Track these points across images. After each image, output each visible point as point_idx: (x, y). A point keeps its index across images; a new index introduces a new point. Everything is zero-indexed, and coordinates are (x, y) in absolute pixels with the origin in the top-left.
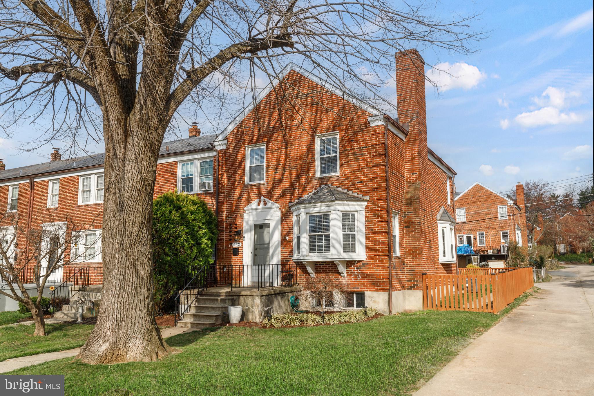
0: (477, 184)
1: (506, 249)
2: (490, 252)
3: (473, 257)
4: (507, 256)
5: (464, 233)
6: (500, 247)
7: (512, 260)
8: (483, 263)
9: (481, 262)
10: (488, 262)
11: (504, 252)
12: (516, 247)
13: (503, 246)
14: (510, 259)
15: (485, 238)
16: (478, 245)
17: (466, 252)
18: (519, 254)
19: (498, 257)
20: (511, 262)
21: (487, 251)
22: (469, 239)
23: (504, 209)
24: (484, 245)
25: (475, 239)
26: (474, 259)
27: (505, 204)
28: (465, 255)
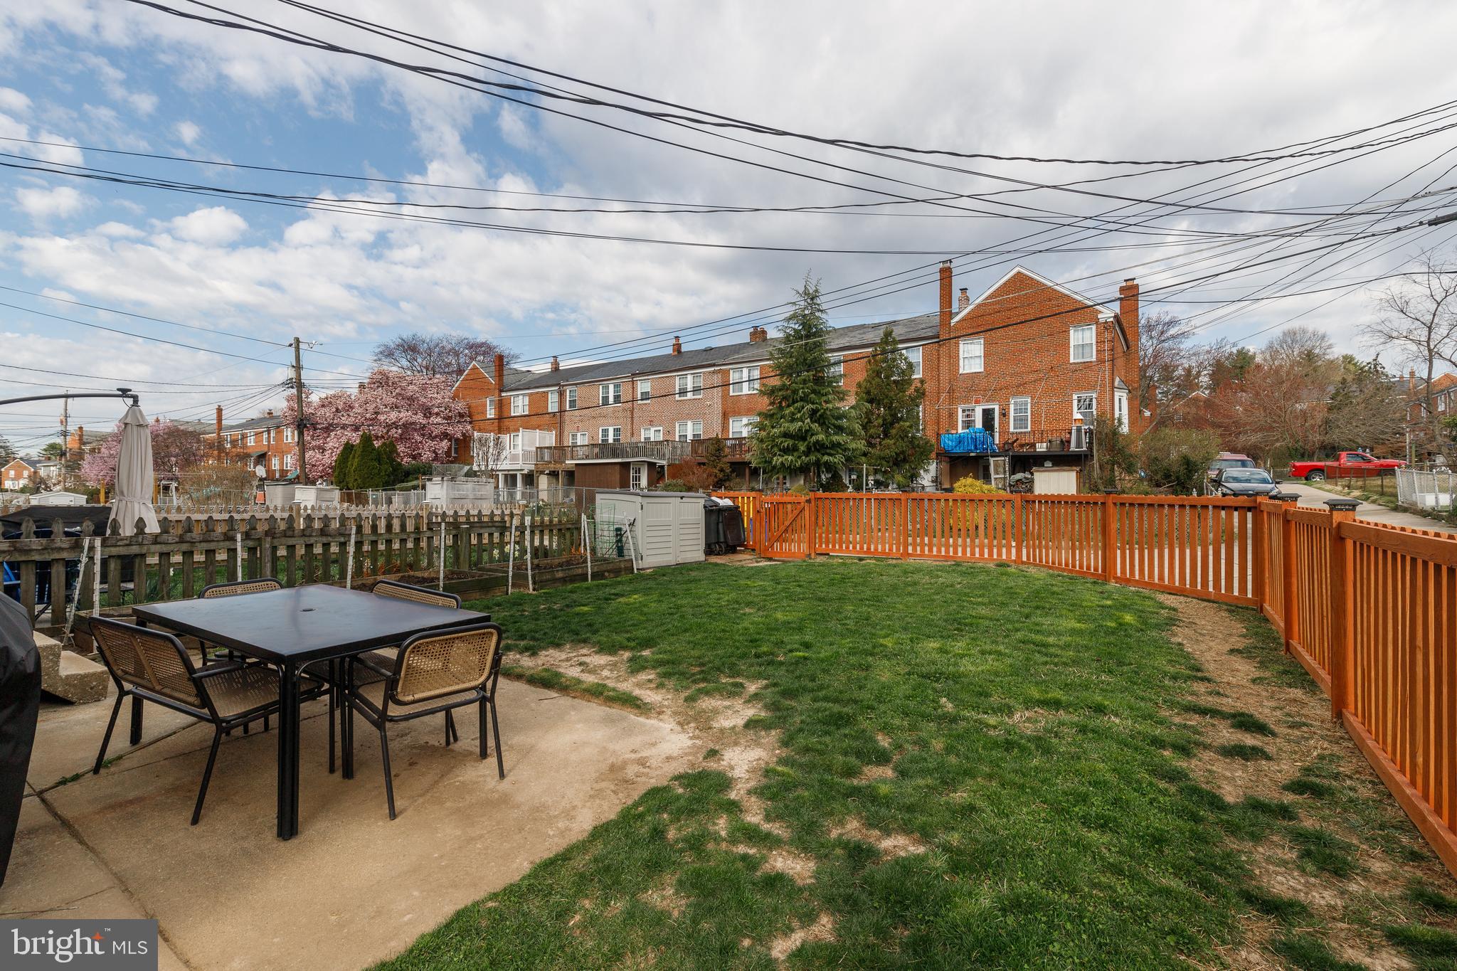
0: (1019, 273)
1: (1085, 439)
2: (1041, 448)
3: (992, 460)
4: (1086, 456)
5: (977, 402)
6: (1070, 433)
7: (1101, 467)
8: (1019, 476)
9: (1013, 472)
10: (1032, 474)
11: (1079, 444)
12: (1115, 433)
13: (1079, 430)
14: (1096, 466)
15: (1029, 414)
16: (1012, 429)
17: (976, 446)
18: (1121, 451)
19: (1062, 459)
20: (1096, 472)
21: (1033, 445)
22: (988, 415)
23: (1087, 334)
24: (1026, 430)
25: (1004, 415)
26: (996, 466)
27: (1091, 320)
28: (972, 454)
